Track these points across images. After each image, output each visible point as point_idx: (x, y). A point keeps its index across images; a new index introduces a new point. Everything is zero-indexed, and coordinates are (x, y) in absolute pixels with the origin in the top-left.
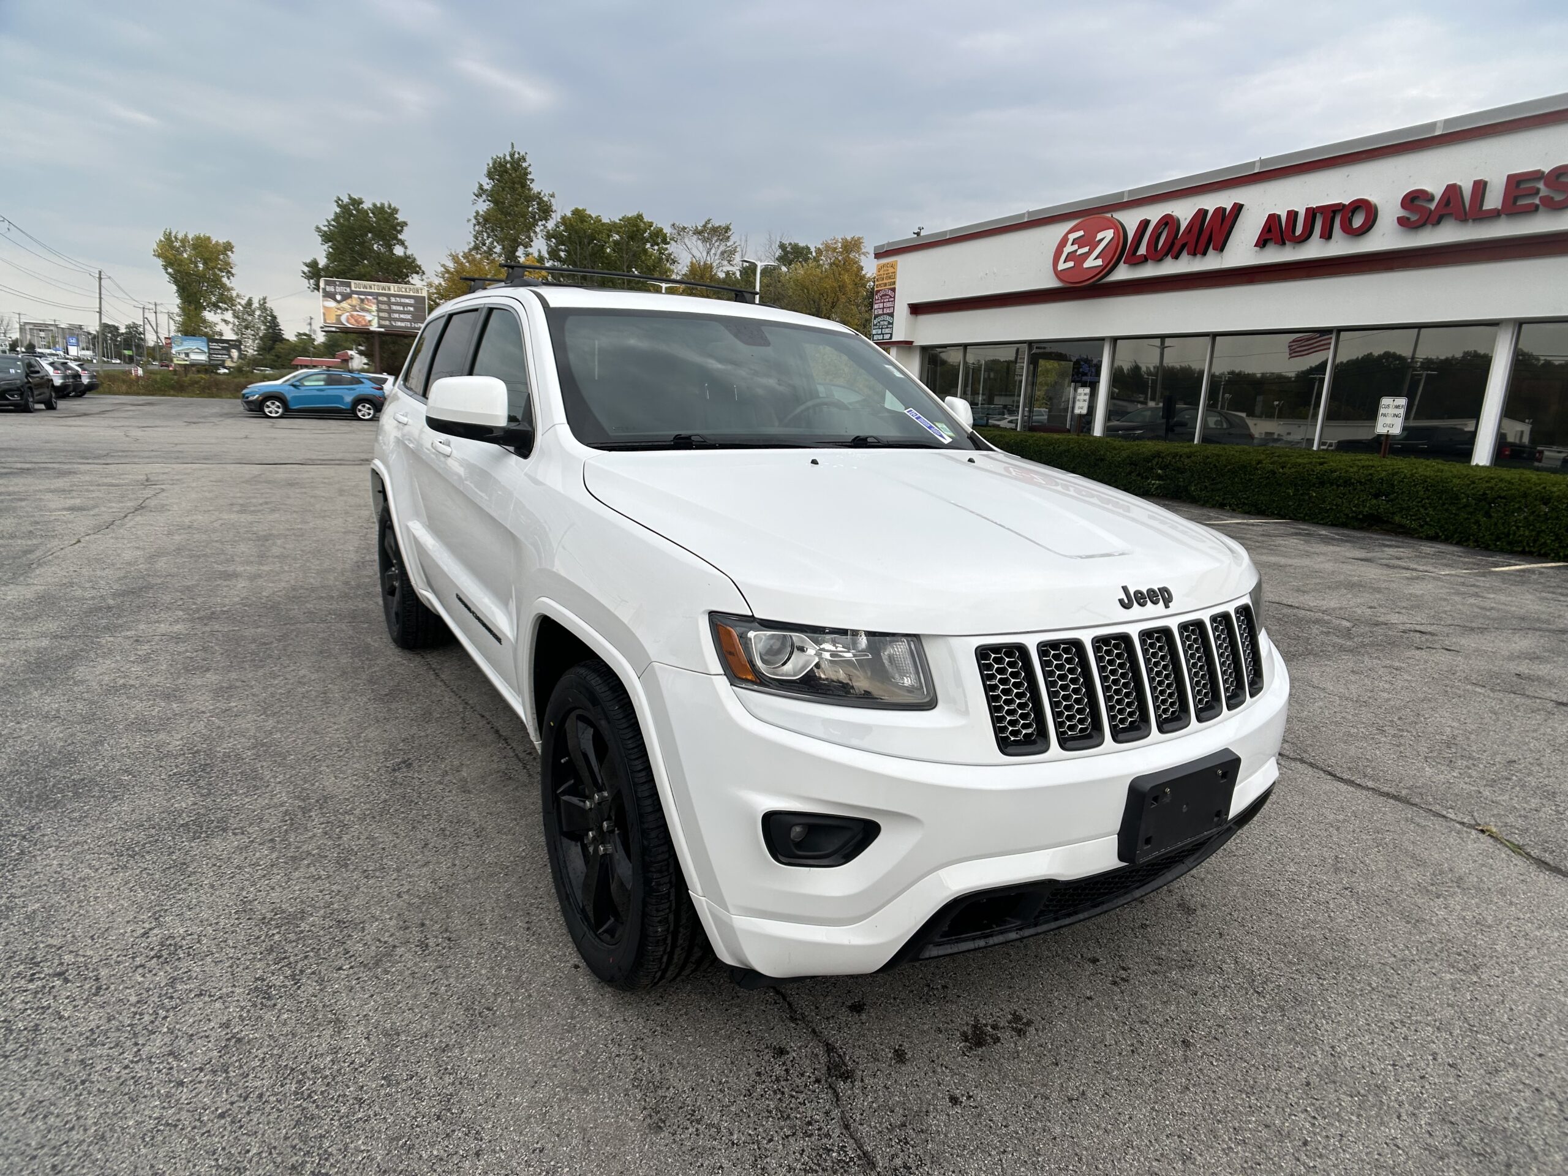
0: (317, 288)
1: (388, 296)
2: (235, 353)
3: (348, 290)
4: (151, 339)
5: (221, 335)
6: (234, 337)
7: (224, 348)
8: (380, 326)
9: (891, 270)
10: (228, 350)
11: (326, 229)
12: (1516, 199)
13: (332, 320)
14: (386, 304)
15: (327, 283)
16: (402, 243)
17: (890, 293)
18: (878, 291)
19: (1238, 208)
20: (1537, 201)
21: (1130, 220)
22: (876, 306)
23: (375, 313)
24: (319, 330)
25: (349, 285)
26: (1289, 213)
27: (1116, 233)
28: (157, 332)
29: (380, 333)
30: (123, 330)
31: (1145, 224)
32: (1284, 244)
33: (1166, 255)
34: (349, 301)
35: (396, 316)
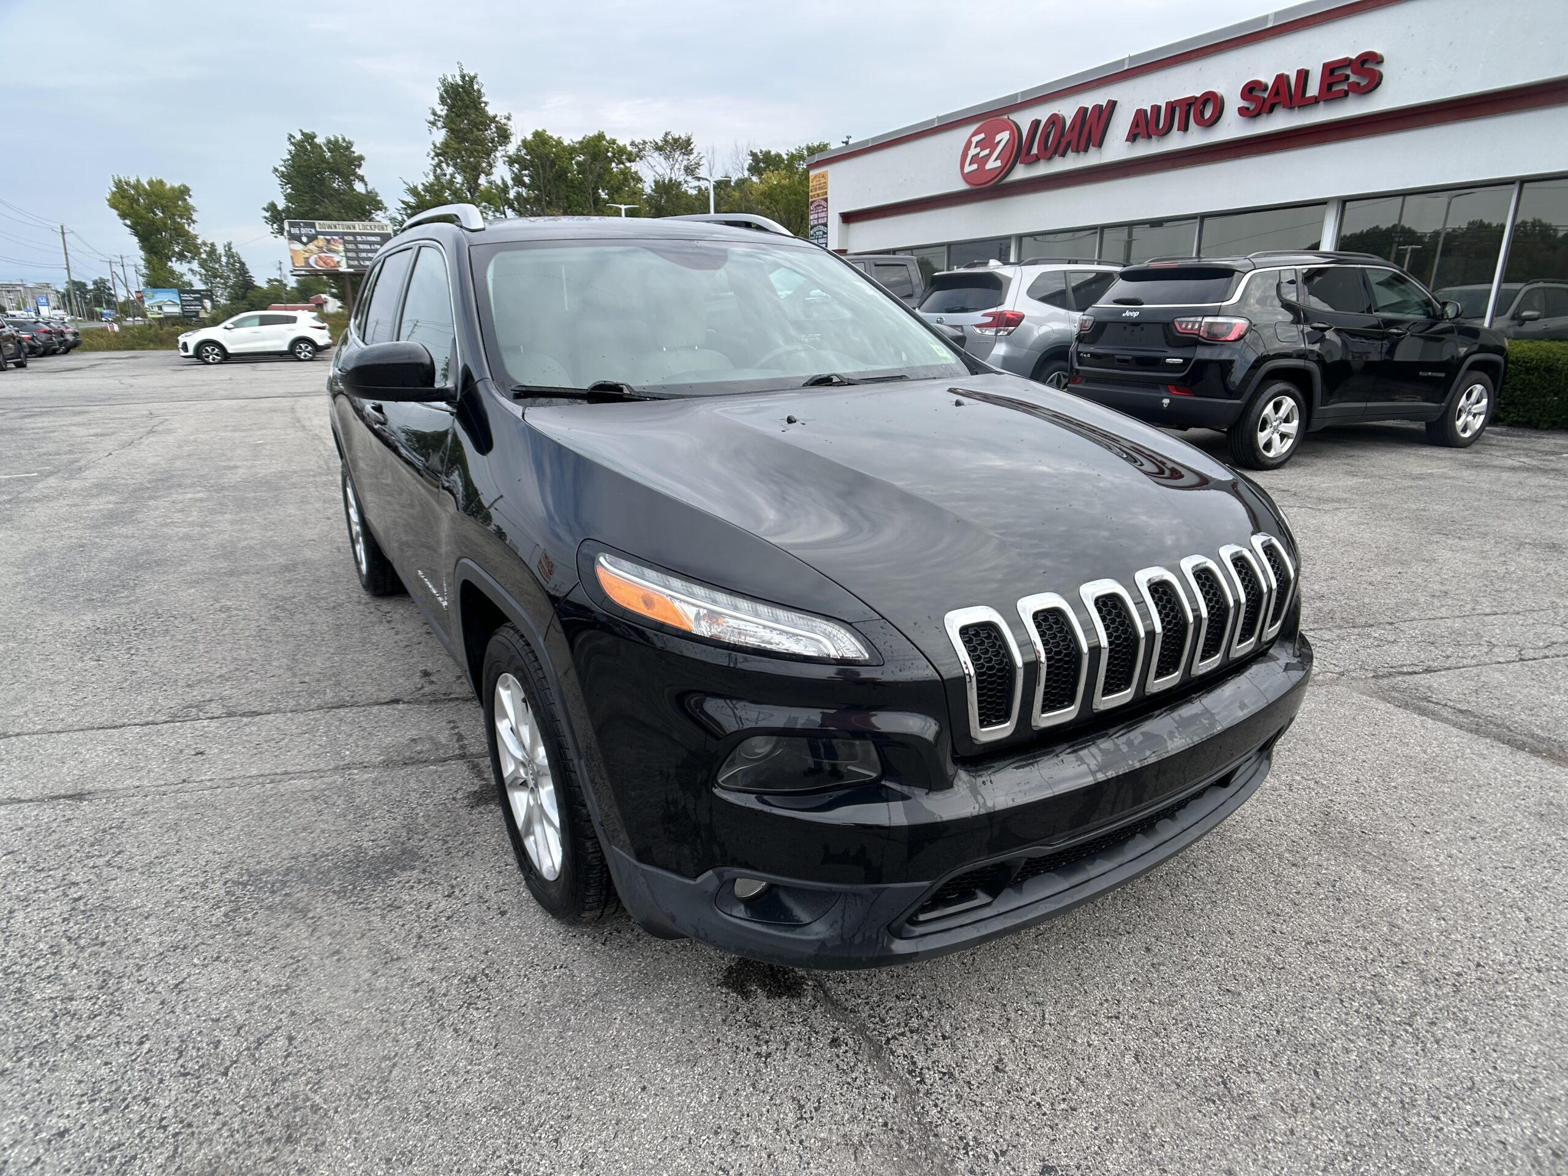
0: (281, 231)
1: (354, 235)
2: (208, 303)
3: (313, 231)
4: (121, 295)
5: (192, 285)
6: (204, 287)
7: (196, 299)
8: (349, 266)
9: (823, 180)
10: (200, 300)
11: (284, 169)
12: (1330, 86)
13: (300, 263)
14: (352, 243)
15: (291, 225)
16: (362, 179)
17: (823, 203)
18: (812, 202)
19: (1112, 105)
20: (1346, 88)
21: (1024, 120)
22: (811, 217)
23: (343, 254)
24: (289, 274)
25: (313, 226)
26: (1153, 107)
27: (1012, 134)
28: (126, 286)
29: (350, 274)
30: (91, 287)
31: (1036, 124)
32: (1149, 137)
33: (1055, 153)
34: (315, 242)
35: (364, 255)
